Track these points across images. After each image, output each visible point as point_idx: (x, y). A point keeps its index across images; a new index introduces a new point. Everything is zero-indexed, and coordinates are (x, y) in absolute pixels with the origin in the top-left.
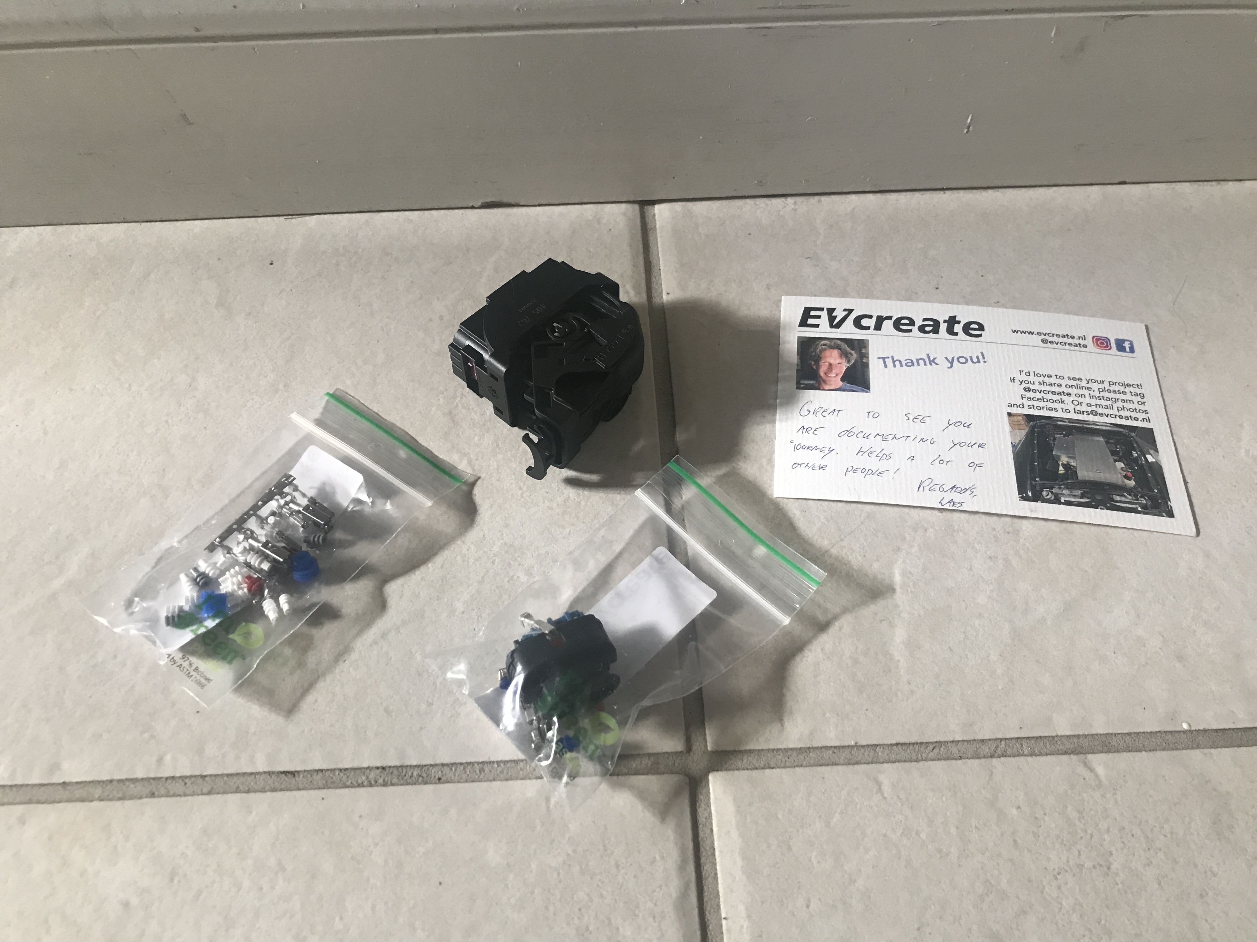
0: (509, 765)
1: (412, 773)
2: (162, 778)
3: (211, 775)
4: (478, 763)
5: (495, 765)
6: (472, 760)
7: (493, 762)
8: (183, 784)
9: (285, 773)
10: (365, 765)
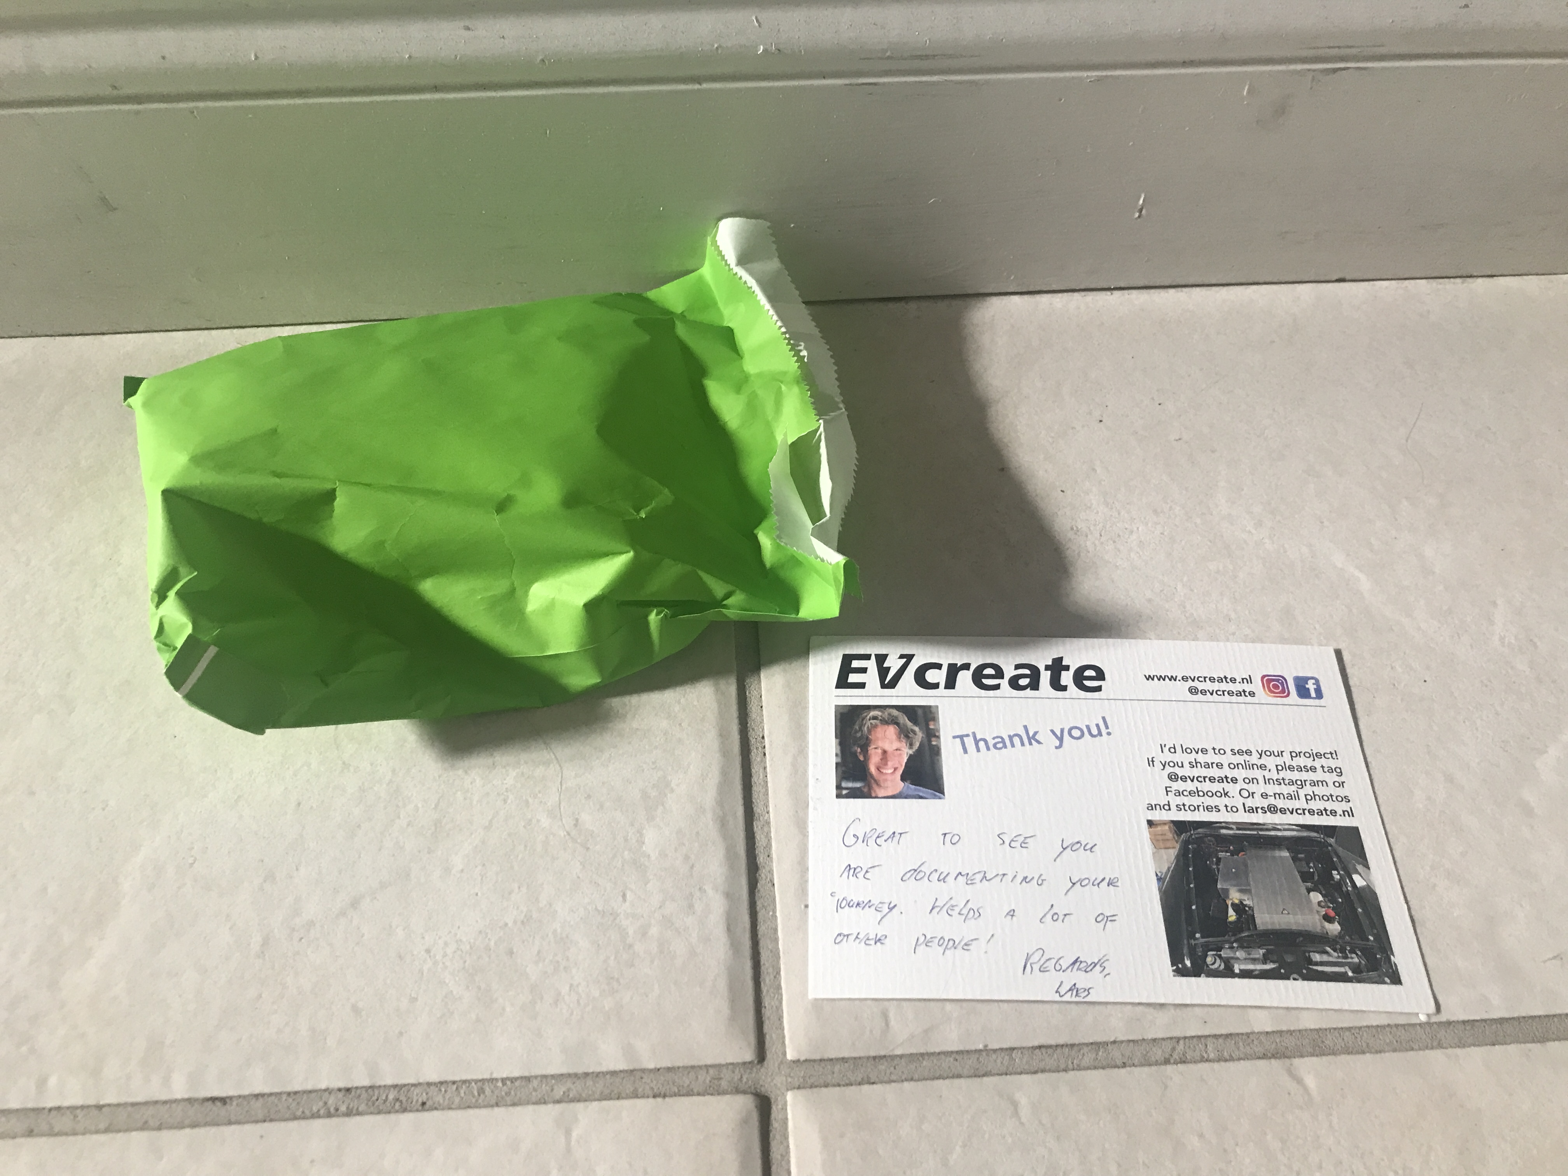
0: (517, 1083)
1: (387, 1096)
2: (44, 1109)
3: (109, 1105)
4: (476, 1081)
5: (500, 1084)
6: (469, 1077)
7: (497, 1080)
8: (72, 1117)
9: (213, 1100)
10: (323, 1086)
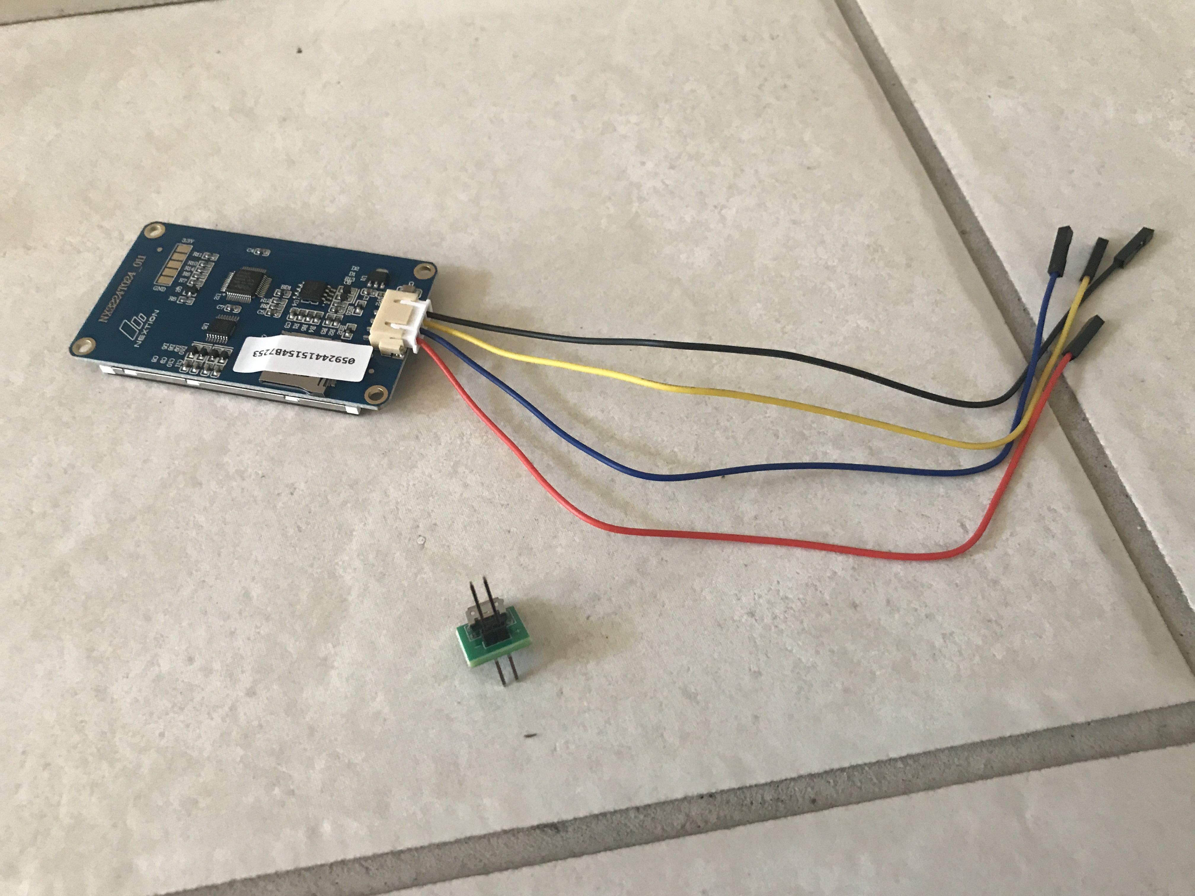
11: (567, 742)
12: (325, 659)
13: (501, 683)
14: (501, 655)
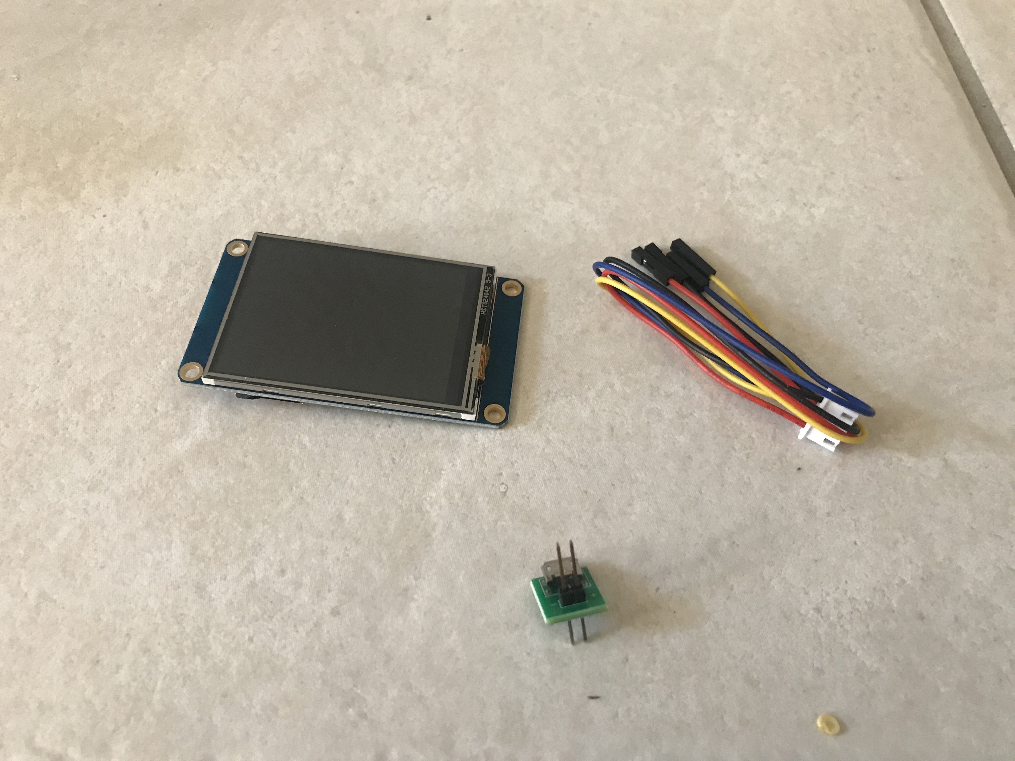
11: (629, 710)
12: (406, 590)
13: (570, 640)
14: (575, 617)
